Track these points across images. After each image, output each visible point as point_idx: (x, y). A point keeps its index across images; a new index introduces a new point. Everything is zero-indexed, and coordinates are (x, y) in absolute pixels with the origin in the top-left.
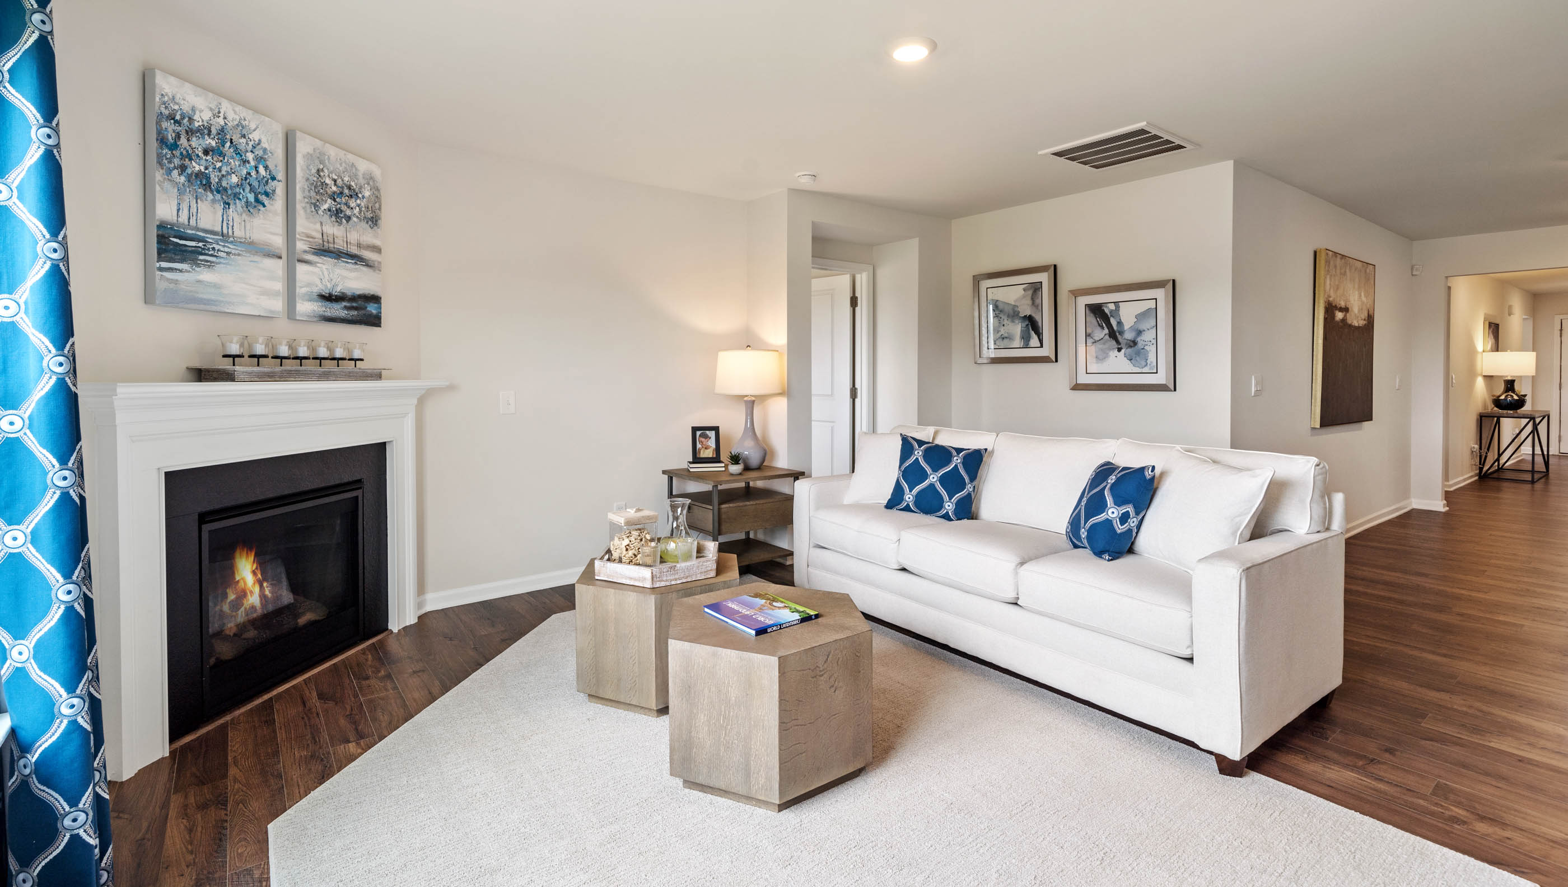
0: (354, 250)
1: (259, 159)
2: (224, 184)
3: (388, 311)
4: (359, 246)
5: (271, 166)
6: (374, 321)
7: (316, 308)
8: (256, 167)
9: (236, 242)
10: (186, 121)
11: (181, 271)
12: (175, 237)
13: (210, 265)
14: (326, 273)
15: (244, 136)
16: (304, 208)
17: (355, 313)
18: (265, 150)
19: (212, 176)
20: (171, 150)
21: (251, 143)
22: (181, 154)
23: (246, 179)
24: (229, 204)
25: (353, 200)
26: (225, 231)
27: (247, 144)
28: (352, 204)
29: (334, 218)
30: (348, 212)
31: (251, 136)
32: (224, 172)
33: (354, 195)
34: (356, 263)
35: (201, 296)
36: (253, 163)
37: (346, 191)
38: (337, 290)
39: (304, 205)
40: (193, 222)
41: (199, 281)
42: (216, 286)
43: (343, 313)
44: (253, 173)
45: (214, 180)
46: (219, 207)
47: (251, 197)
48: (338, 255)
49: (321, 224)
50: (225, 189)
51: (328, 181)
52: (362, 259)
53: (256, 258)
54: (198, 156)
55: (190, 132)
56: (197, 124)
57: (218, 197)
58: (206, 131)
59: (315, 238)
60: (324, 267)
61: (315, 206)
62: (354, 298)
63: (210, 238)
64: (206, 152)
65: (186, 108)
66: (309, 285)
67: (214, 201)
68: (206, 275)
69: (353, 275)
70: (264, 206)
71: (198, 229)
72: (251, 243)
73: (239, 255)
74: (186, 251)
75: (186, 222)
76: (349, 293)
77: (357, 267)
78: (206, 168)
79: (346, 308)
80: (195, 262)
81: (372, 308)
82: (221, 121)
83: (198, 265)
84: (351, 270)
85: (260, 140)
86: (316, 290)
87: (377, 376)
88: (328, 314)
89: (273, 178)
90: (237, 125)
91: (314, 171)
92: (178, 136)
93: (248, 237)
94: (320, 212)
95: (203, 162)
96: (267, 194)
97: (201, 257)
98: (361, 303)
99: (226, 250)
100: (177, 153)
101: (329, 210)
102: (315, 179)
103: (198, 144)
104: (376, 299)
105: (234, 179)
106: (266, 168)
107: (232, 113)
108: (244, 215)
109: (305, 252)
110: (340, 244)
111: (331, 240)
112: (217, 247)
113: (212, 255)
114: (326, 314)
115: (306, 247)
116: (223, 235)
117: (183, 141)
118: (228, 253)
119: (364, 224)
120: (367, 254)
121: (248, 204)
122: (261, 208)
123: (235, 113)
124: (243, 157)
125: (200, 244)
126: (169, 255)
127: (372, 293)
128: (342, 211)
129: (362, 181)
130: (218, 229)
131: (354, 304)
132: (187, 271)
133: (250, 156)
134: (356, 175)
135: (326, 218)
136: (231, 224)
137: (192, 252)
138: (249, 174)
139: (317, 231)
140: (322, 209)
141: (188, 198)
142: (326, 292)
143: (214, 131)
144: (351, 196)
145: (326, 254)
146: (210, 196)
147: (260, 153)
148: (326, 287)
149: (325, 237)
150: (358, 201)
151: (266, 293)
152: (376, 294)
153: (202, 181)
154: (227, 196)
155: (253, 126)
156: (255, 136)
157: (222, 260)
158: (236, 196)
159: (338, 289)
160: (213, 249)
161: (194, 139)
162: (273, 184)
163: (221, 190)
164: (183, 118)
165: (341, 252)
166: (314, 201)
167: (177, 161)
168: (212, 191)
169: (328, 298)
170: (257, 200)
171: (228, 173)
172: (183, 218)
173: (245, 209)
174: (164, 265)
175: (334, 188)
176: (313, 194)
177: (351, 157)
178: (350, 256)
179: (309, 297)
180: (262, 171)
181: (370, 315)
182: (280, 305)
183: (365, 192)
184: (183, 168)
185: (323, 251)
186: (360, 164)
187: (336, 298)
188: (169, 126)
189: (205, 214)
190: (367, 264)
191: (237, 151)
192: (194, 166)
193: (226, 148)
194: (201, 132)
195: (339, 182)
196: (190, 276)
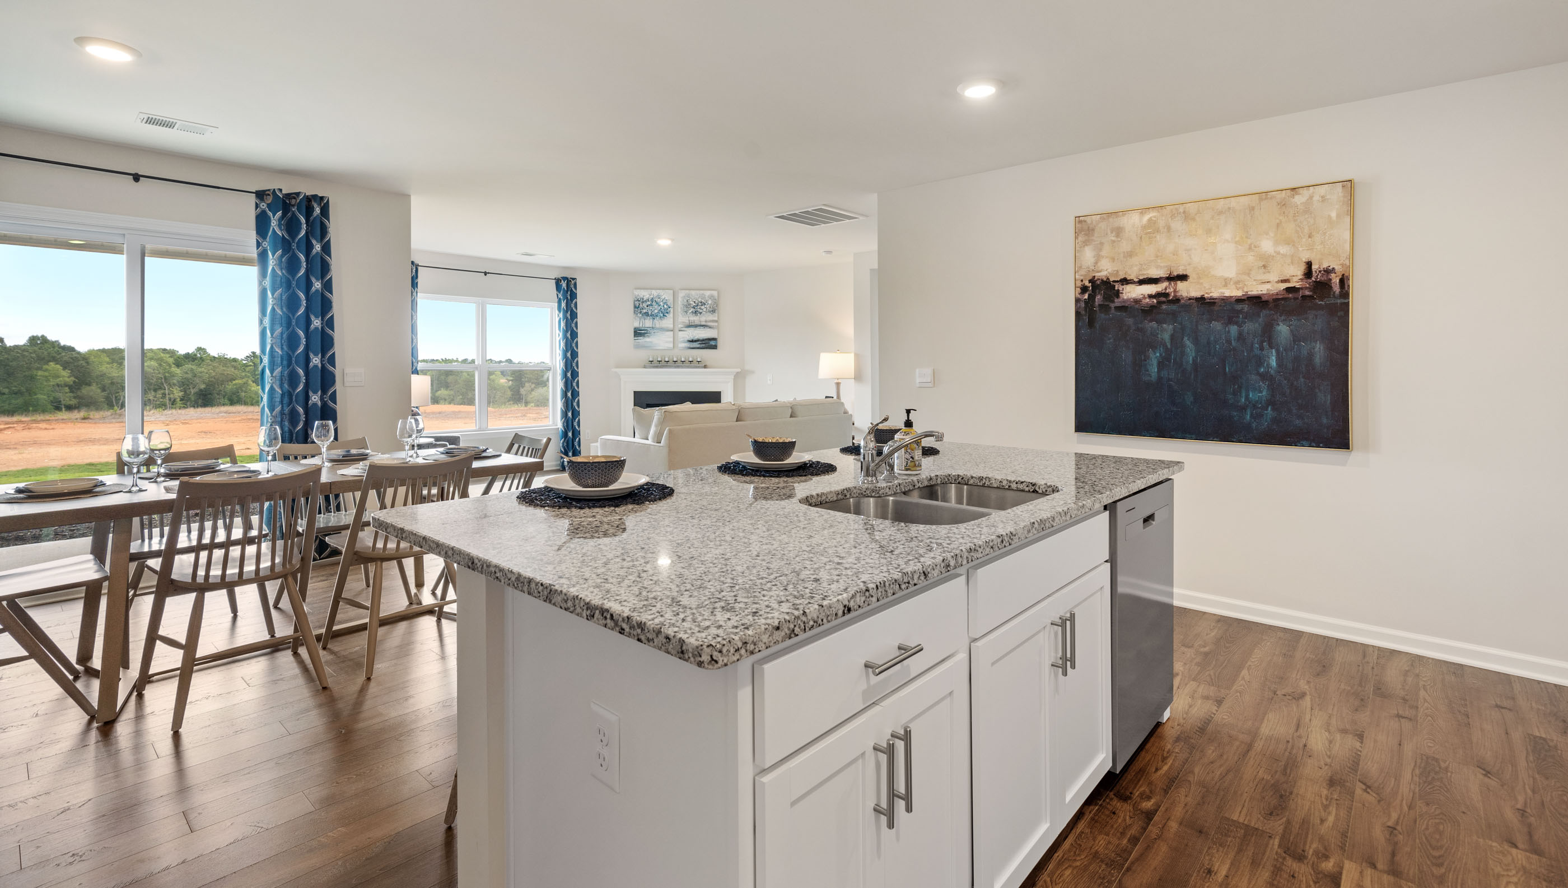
0: (703, 323)
1: (665, 303)
2: (652, 313)
3: (720, 344)
4: (706, 321)
5: (668, 304)
6: (715, 347)
7: (686, 345)
8: (663, 306)
9: (657, 329)
10: (642, 300)
12: (638, 331)
13: (648, 336)
14: (691, 333)
15: (660, 298)
16: (682, 314)
17: (705, 345)
18: (667, 300)
20: (637, 308)
22: (641, 308)
23: (660, 310)
24: (654, 319)
26: (654, 326)
27: (661, 300)
28: (703, 307)
29: (694, 315)
30: (701, 311)
32: (652, 310)
33: (703, 304)
34: (704, 328)
35: (645, 345)
36: (661, 305)
37: (700, 304)
38: (696, 338)
40: (643, 326)
41: (645, 341)
42: (651, 342)
43: (698, 346)
44: (662, 308)
45: (650, 313)
46: (651, 320)
47: (662, 315)
48: (696, 326)
49: (689, 317)
51: (691, 303)
52: (708, 326)
53: (664, 333)
54: (645, 308)
55: (643, 302)
56: (644, 300)
57: (651, 317)
59: (686, 322)
60: (690, 331)
61: (685, 312)
62: (703, 340)
63: (648, 329)
64: (647, 306)
65: (642, 296)
66: (683, 338)
67: (649, 319)
68: (647, 339)
69: (703, 332)
71: (645, 327)
73: (658, 332)
74: (641, 334)
76: (701, 339)
77: (706, 329)
78: (647, 310)
79: (701, 344)
80: (644, 336)
81: (713, 343)
82: (652, 296)
85: (665, 298)
86: (686, 339)
87: (705, 367)
88: (692, 346)
89: (669, 307)
90: (657, 296)
91: (686, 301)
92: (639, 304)
93: (661, 327)
94: (688, 314)
96: (667, 313)
97: (646, 335)
98: (706, 341)
99: (654, 331)
100: (639, 309)
101: (692, 312)
102: (686, 303)
103: (645, 305)
104: (715, 339)
105: (656, 311)
107: (655, 293)
108: (660, 321)
109: (682, 328)
110: (697, 323)
111: (693, 322)
112: (651, 331)
113: (649, 334)
114: (690, 346)
115: (682, 326)
116: (653, 328)
117: (641, 306)
119: (709, 314)
120: (709, 324)
121: (660, 317)
122: (665, 317)
124: (659, 304)
125: (645, 331)
126: (637, 336)
127: (713, 338)
128: (697, 311)
129: (707, 299)
130: (650, 326)
131: (704, 342)
133: (661, 303)
134: (704, 298)
135: (691, 315)
136: (655, 324)
137: (643, 334)
138: (660, 308)
139: (687, 320)
140: (689, 312)
141: (642, 320)
142: (691, 339)
143: (649, 300)
145: (691, 327)
146: (648, 317)
147: (665, 301)
148: (691, 338)
149: (690, 321)
150: (706, 306)
151: (667, 342)
153: (647, 314)
154: (653, 316)
155: (663, 294)
156: (663, 297)
157: (654, 335)
158: (657, 316)
160: (649, 332)
162: (669, 309)
163: (652, 315)
164: (640, 299)
166: (684, 310)
167: (639, 311)
169: (692, 341)
171: (654, 310)
172: (641, 326)
173: (659, 319)
174: (635, 338)
175: (694, 304)
176: (685, 308)
177: (702, 292)
178: (703, 326)
179: (684, 342)
180: (665, 306)
181: (712, 345)
182: (671, 345)
183: (710, 302)
184: (641, 312)
185: (689, 326)
186: (708, 293)
187: (696, 341)
188: (637, 303)
189: (648, 323)
190: (710, 327)
191: (657, 303)
192: (645, 311)
193: (654, 303)
194: (646, 301)
195: (697, 302)
196: (641, 340)
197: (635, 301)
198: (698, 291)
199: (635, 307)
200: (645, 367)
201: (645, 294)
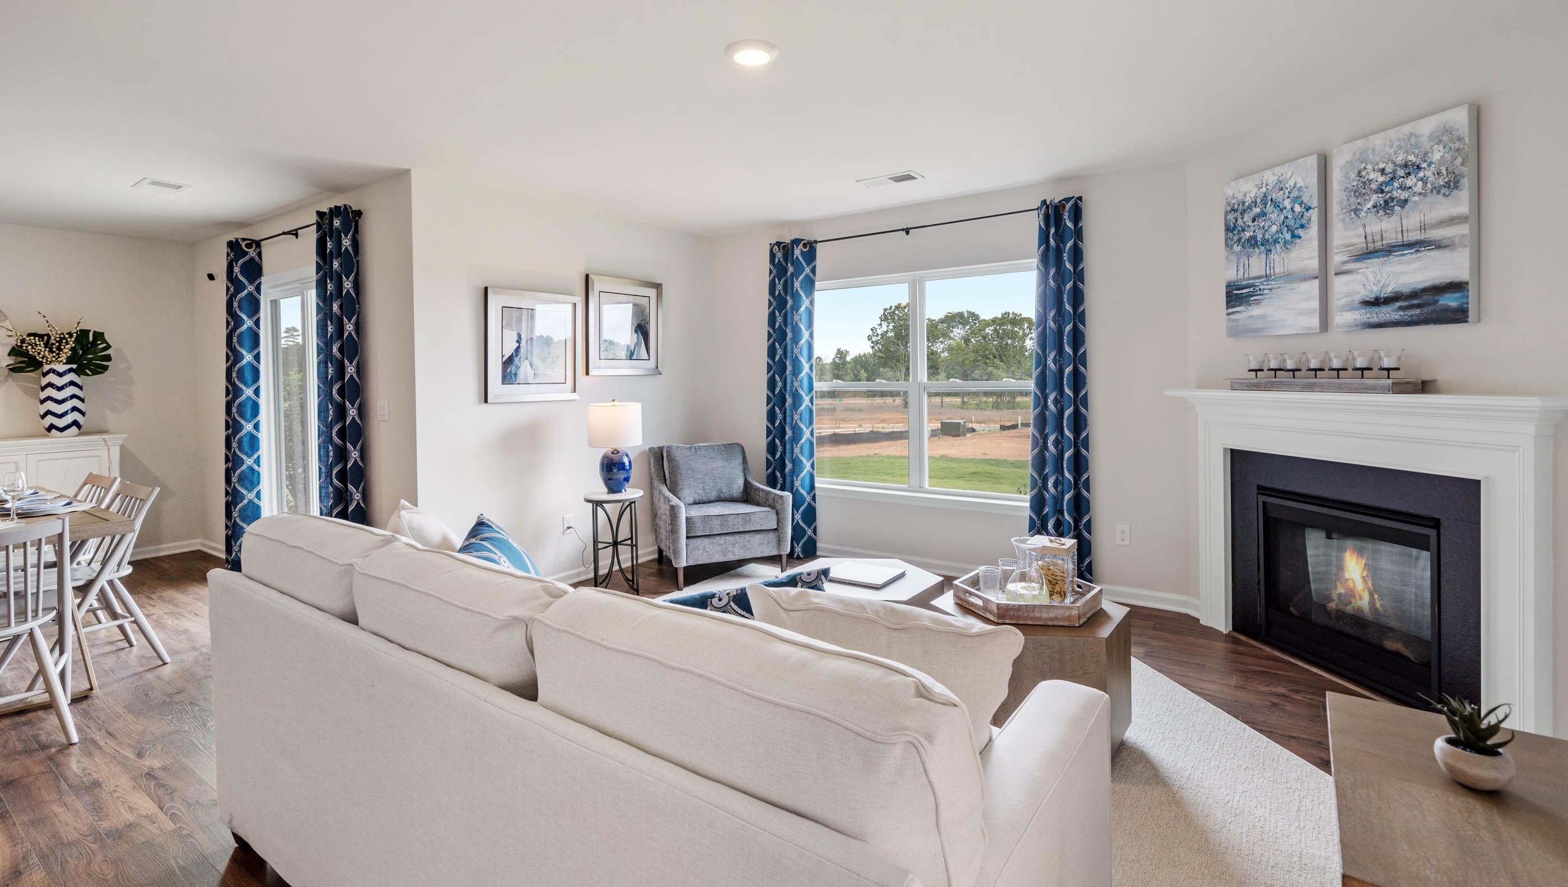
0: (1415, 236)
1: (1294, 200)
2: (1267, 236)
4: (1423, 228)
5: (1305, 199)
6: (1459, 316)
7: (1358, 317)
8: (1292, 209)
9: (1276, 278)
10: (1241, 207)
11: (1239, 312)
12: (1236, 290)
13: (1258, 302)
14: (1371, 277)
15: (1282, 189)
16: (1343, 220)
17: (1418, 311)
18: (1300, 189)
19: (1258, 235)
20: (1232, 232)
21: (1287, 192)
22: (1239, 230)
23: (1283, 223)
24: (1270, 251)
25: (1412, 176)
26: (1268, 273)
27: (1284, 193)
28: (1410, 182)
29: (1381, 212)
30: (1404, 195)
31: (1287, 186)
32: (1266, 228)
33: (1414, 167)
34: (1418, 251)
35: (1252, 327)
36: (1289, 207)
37: (1401, 172)
38: (1388, 291)
39: (1341, 217)
40: (1246, 276)
41: (1251, 317)
42: (1263, 317)
43: (1397, 316)
44: (1290, 216)
45: (1259, 237)
46: (1263, 256)
47: (1288, 236)
48: (1388, 251)
49: (1364, 226)
50: (1268, 240)
51: (1372, 176)
52: (1430, 242)
53: (1294, 285)
54: (1248, 226)
55: (1244, 211)
56: (1247, 204)
57: (1263, 248)
58: (1253, 205)
59: (1356, 245)
60: (1368, 271)
61: (1356, 211)
62: (1414, 294)
63: (1257, 282)
64: (1254, 220)
65: (1240, 197)
66: (1348, 295)
67: (1260, 253)
68: (1255, 311)
69: (1416, 265)
70: (1300, 237)
71: (1249, 279)
72: (1290, 274)
73: (1279, 287)
74: (1242, 297)
75: (1242, 277)
76: (1406, 290)
77: (1420, 255)
78: (1254, 232)
79: (1400, 308)
80: (1248, 304)
81: (1450, 301)
82: (1264, 190)
83: (1250, 305)
84: (1409, 263)
85: (1295, 184)
86: (1358, 298)
88: (1375, 319)
89: (1308, 209)
90: (1276, 184)
91: (1353, 175)
92: (1236, 219)
93: (1286, 271)
94: (1363, 214)
95: (1252, 229)
96: (1302, 226)
97: (1252, 299)
98: (1427, 298)
99: (1269, 287)
100: (1236, 232)
101: (1374, 207)
102: (1355, 184)
103: (1248, 218)
104: (1457, 287)
105: (1274, 228)
106: (1301, 204)
107: (1270, 178)
108: (1283, 254)
109: (1345, 262)
110: (1392, 237)
111: (1378, 238)
112: (1262, 287)
113: (1259, 295)
114: (1371, 320)
115: (1345, 258)
116: (1266, 276)
117: (1240, 221)
118: (1270, 289)
119: (1434, 198)
120: (1434, 234)
121: (1286, 243)
122: (1298, 241)
123: (1274, 175)
124: (1281, 206)
125: (1251, 289)
126: (1233, 303)
127: (1448, 281)
128: (1392, 199)
129: (1426, 146)
130: (1263, 273)
131: (1415, 302)
132: (1244, 311)
133: (1287, 203)
134: (1416, 146)
135: (1371, 216)
136: (1272, 265)
137: (1246, 297)
138: (1286, 218)
139: (1359, 236)
140: (1365, 209)
141: (1244, 259)
142: (1370, 296)
143: (1259, 200)
144: (1409, 174)
145: (1369, 256)
146: (1257, 250)
147: (1297, 194)
148: (1373, 290)
149: (1370, 239)
150: (1421, 174)
151: (1303, 313)
152: (1457, 280)
153: (1253, 242)
154: (1267, 245)
155: (1289, 176)
156: (1291, 183)
157: (1266, 296)
158: (1276, 241)
159: (1389, 289)
160: (1260, 289)
161: (1246, 215)
162: (1307, 215)
163: (1264, 243)
164: (1239, 205)
165: (1393, 246)
166: (1353, 207)
167: (1236, 238)
168: (1258, 247)
169: (1376, 302)
170: (1294, 236)
171: (1270, 226)
172: (1241, 275)
173: (1283, 248)
174: (1230, 310)
175: (1381, 179)
176: (1353, 200)
177: (1407, 128)
178: (1410, 245)
179: (1350, 307)
180: (1298, 208)
181: (1447, 309)
182: (1315, 322)
183: (1436, 156)
184: (1239, 240)
185: (1367, 254)
186: (1427, 127)
187: (1388, 301)
188: (1231, 217)
189: (1256, 265)
190: (1438, 245)
191: (1276, 205)
192: (1248, 234)
193: (1269, 208)
194: (1250, 208)
195: (1389, 169)
196: (1246, 314)
197: (1227, 213)
198: (1392, 134)
199: (1228, 229)
200: (1237, 385)
201: (1248, 190)
